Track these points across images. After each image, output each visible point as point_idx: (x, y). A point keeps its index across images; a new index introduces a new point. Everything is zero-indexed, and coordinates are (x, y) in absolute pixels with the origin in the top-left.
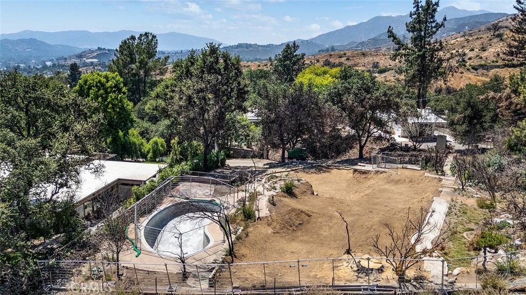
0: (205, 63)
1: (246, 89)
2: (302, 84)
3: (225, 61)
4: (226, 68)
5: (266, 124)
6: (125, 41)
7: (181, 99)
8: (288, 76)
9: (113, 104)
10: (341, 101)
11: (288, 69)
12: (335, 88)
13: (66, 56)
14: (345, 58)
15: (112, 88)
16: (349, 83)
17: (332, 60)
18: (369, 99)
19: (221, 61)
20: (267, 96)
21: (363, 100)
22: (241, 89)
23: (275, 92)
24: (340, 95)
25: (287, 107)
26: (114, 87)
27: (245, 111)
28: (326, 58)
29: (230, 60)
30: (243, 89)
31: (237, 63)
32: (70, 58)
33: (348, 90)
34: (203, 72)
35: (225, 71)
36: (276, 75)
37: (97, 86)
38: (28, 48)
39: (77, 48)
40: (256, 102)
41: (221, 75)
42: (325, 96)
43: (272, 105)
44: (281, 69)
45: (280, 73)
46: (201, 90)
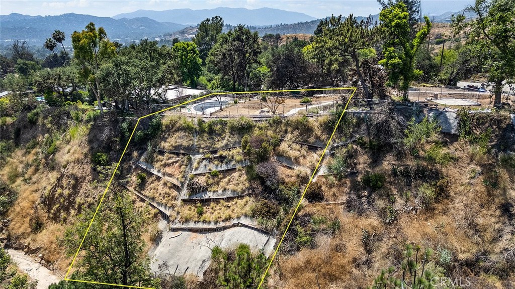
3: (246, 34)
6: (203, 22)
9: (190, 60)
13: (171, 32)
15: (190, 51)
26: (192, 50)
29: (249, 34)
32: (175, 34)
37: (182, 50)
38: (141, 26)
39: (181, 25)
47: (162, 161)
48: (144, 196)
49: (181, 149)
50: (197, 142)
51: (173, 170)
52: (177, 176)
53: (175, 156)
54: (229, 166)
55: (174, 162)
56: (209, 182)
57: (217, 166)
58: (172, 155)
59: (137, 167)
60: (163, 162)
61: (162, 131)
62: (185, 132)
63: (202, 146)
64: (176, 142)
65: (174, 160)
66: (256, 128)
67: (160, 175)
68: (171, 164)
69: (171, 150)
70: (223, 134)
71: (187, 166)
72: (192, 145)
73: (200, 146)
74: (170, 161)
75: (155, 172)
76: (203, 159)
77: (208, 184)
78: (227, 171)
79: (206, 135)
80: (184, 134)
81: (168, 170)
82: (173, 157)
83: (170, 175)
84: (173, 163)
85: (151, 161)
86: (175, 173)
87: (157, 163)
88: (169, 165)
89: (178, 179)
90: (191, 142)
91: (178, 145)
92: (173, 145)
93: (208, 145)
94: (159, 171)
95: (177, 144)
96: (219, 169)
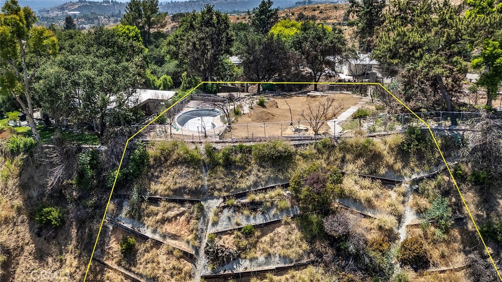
0: (203, 19)
1: (232, 38)
2: (272, 35)
3: (217, 17)
4: (218, 22)
5: (246, 64)
7: (188, 45)
8: (263, 28)
10: (301, 47)
11: (264, 23)
12: (297, 38)
14: (318, 12)
16: (307, 34)
17: (305, 13)
18: (321, 45)
19: (215, 17)
20: (247, 44)
21: (316, 46)
22: (229, 38)
23: (253, 40)
24: (301, 43)
25: (261, 51)
27: (231, 54)
28: (301, 11)
29: (221, 16)
30: (230, 38)
31: (226, 19)
32: (52, 10)
33: (306, 39)
34: (202, 26)
35: (217, 25)
36: (254, 28)
40: (239, 48)
41: (215, 28)
42: (290, 44)
43: (250, 50)
44: (258, 23)
45: (257, 26)
46: (202, 39)
47: (157, 214)
48: (137, 274)
49: (185, 193)
50: (208, 181)
51: (178, 228)
52: (186, 238)
53: (177, 205)
54: (267, 216)
55: (178, 215)
56: (241, 244)
57: (248, 218)
58: (172, 205)
59: (117, 227)
60: (159, 217)
61: (150, 167)
62: (188, 167)
63: (218, 186)
64: (176, 183)
65: (175, 212)
66: (298, 157)
67: (157, 237)
68: (172, 218)
69: (168, 195)
70: (247, 166)
71: (198, 219)
72: (202, 186)
73: (215, 187)
74: (171, 214)
75: (148, 233)
76: (224, 207)
77: (239, 249)
78: (267, 224)
79: (221, 168)
80: (187, 169)
81: (169, 228)
82: (174, 207)
83: (174, 237)
84: (175, 217)
85: (137, 215)
86: (182, 232)
87: (149, 217)
88: (169, 220)
89: (188, 242)
90: (200, 182)
91: (180, 188)
92: (172, 187)
93: (227, 184)
94: (154, 232)
95: (178, 185)
96: (253, 222)
